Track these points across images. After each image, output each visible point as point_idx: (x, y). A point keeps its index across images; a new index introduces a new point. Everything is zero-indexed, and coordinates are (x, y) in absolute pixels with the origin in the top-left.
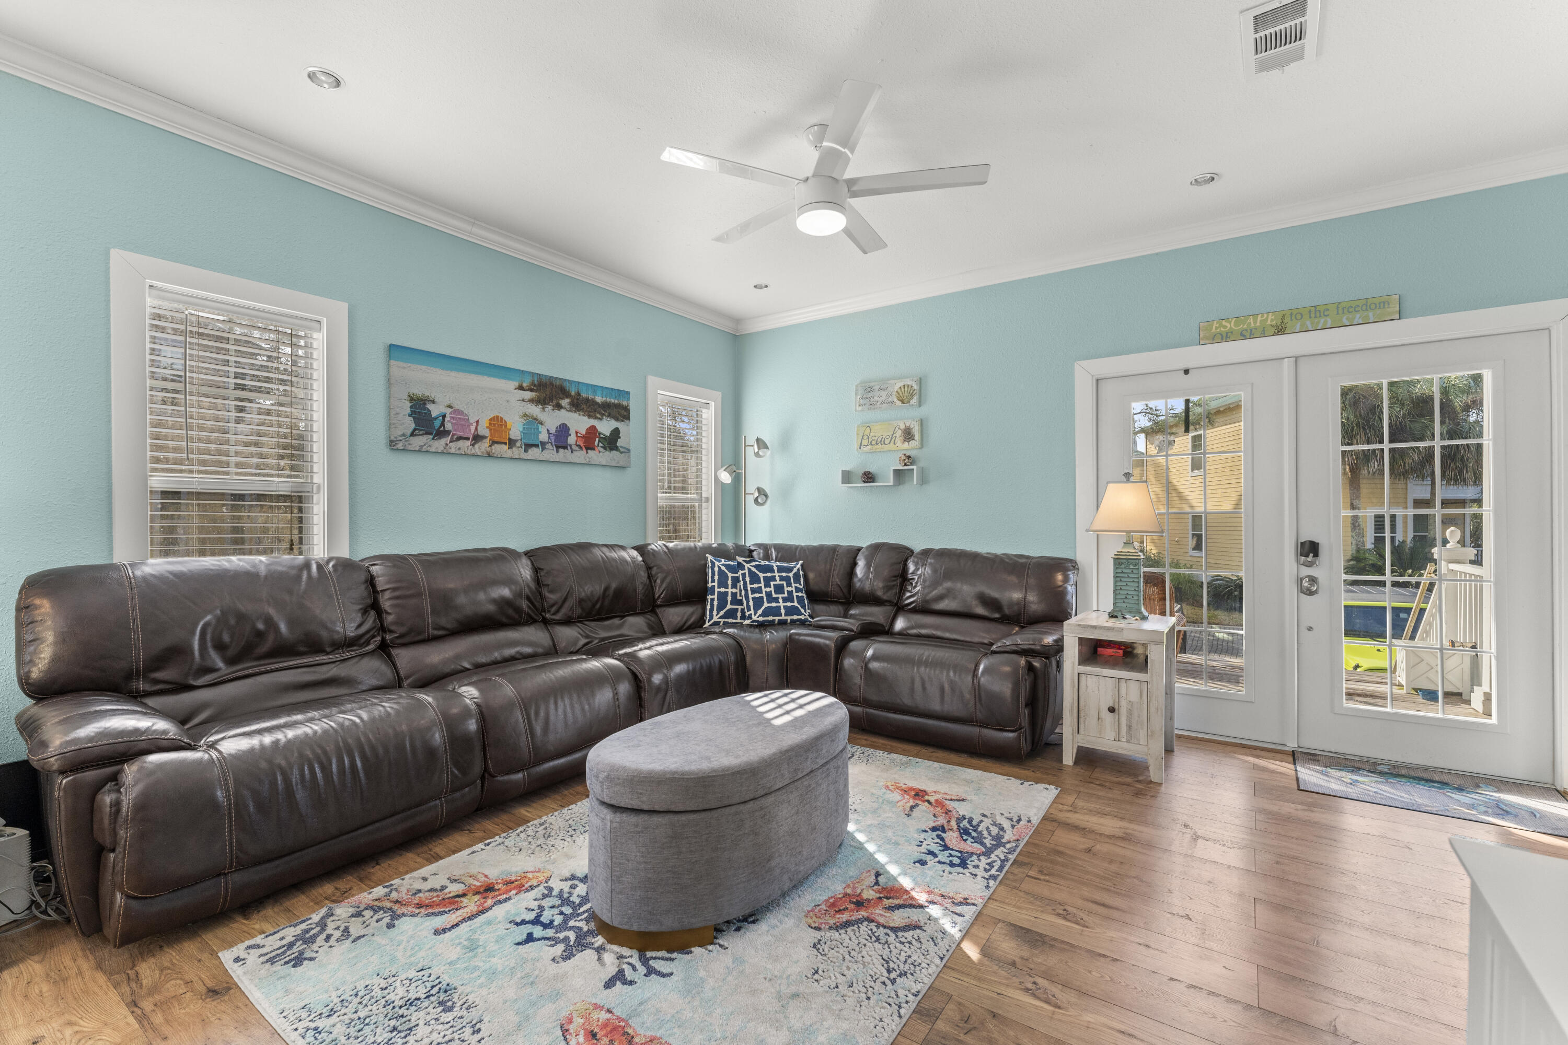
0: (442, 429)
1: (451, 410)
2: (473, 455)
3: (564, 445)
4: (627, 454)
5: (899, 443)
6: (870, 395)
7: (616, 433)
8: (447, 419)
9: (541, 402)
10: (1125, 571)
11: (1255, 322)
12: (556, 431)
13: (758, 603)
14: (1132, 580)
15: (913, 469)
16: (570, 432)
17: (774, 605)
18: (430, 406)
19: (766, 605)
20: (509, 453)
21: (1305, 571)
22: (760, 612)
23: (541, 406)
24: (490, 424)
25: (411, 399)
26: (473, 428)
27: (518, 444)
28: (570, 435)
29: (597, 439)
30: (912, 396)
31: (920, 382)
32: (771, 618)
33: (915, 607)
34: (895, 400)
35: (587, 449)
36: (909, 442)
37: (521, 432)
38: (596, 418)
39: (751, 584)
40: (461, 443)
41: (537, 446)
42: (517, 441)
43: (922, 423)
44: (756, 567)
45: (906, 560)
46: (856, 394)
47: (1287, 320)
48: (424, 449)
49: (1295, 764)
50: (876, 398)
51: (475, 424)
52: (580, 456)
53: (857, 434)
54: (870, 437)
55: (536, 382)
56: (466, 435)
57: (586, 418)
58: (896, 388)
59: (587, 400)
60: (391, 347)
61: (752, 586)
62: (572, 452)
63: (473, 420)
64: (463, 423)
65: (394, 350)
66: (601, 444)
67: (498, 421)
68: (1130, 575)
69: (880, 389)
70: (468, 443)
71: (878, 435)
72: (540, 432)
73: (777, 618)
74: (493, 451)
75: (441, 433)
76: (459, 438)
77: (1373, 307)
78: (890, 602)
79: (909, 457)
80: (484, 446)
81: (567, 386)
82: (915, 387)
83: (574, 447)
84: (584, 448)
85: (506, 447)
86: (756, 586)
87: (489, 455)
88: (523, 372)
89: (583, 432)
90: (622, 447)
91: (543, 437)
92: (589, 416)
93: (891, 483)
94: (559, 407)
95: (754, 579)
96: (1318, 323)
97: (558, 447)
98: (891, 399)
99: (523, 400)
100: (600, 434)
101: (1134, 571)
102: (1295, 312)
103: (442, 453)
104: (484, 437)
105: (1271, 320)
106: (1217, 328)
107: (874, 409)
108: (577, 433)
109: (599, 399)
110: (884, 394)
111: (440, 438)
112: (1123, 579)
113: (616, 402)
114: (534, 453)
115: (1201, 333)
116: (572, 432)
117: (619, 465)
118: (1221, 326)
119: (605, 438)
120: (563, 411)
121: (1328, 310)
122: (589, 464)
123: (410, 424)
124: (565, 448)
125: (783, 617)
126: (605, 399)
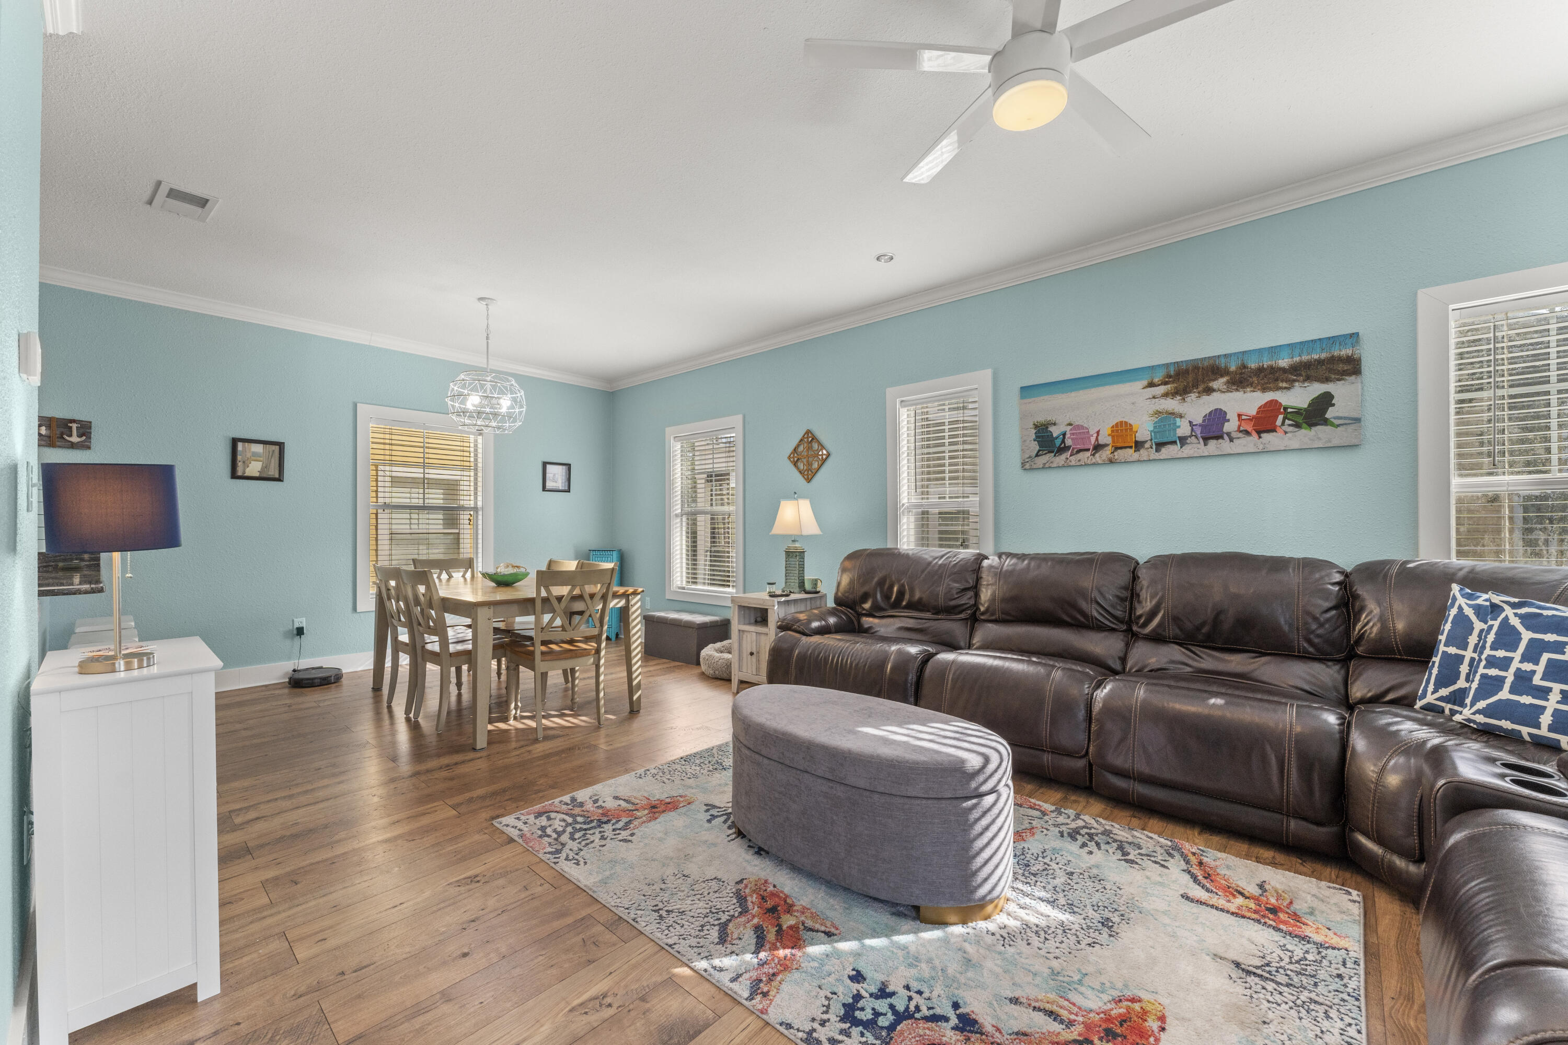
0: (1063, 445)
1: (1071, 427)
2: (1094, 464)
3: (1216, 434)
4: (1353, 427)
7: (1326, 400)
8: (1068, 436)
9: (1181, 392)
12: (1204, 421)
13: (1491, 685)
16: (1228, 417)
17: (1526, 700)
18: (1052, 429)
19: (1504, 694)
20: (1136, 456)
22: (1481, 704)
23: (1179, 398)
24: (1112, 431)
25: (1036, 426)
26: (1093, 439)
27: (1147, 445)
28: (1228, 421)
29: (1281, 417)
32: (1506, 724)
35: (1259, 433)
37: (1151, 431)
38: (1279, 388)
39: (1492, 648)
40: (1081, 455)
41: (1174, 443)
42: (1145, 442)
44: (1521, 617)
48: (1047, 465)
51: (1095, 435)
52: (1250, 443)
55: (1172, 373)
56: (1086, 447)
57: (1258, 394)
59: (1260, 370)
60: (1023, 389)
61: (1493, 653)
62: (1231, 440)
63: (1093, 431)
64: (1083, 436)
65: (1027, 391)
66: (1287, 422)
67: (1121, 426)
70: (1088, 454)
72: (1179, 427)
73: (1525, 731)
74: (1116, 457)
75: (1062, 449)
76: (1079, 451)
80: (1106, 453)
81: (1222, 363)
83: (1234, 435)
84: (1255, 435)
85: (1131, 451)
86: (1501, 653)
87: (1111, 462)
88: (1152, 368)
89: (1253, 412)
90: (1335, 418)
91: (1183, 429)
92: (1264, 390)
94: (1209, 391)
95: (1507, 637)
97: (1206, 440)
99: (1154, 397)
100: (1285, 409)
103: (1063, 466)
104: (1106, 445)
108: (1239, 416)
109: (1284, 363)
111: (1061, 454)
113: (1324, 356)
114: (1166, 452)
116: (1232, 416)
117: (1330, 445)
119: (1298, 412)
120: (1215, 394)
122: (1264, 452)
123: (1035, 447)
124: (1219, 437)
125: (1544, 731)
126: (1297, 359)
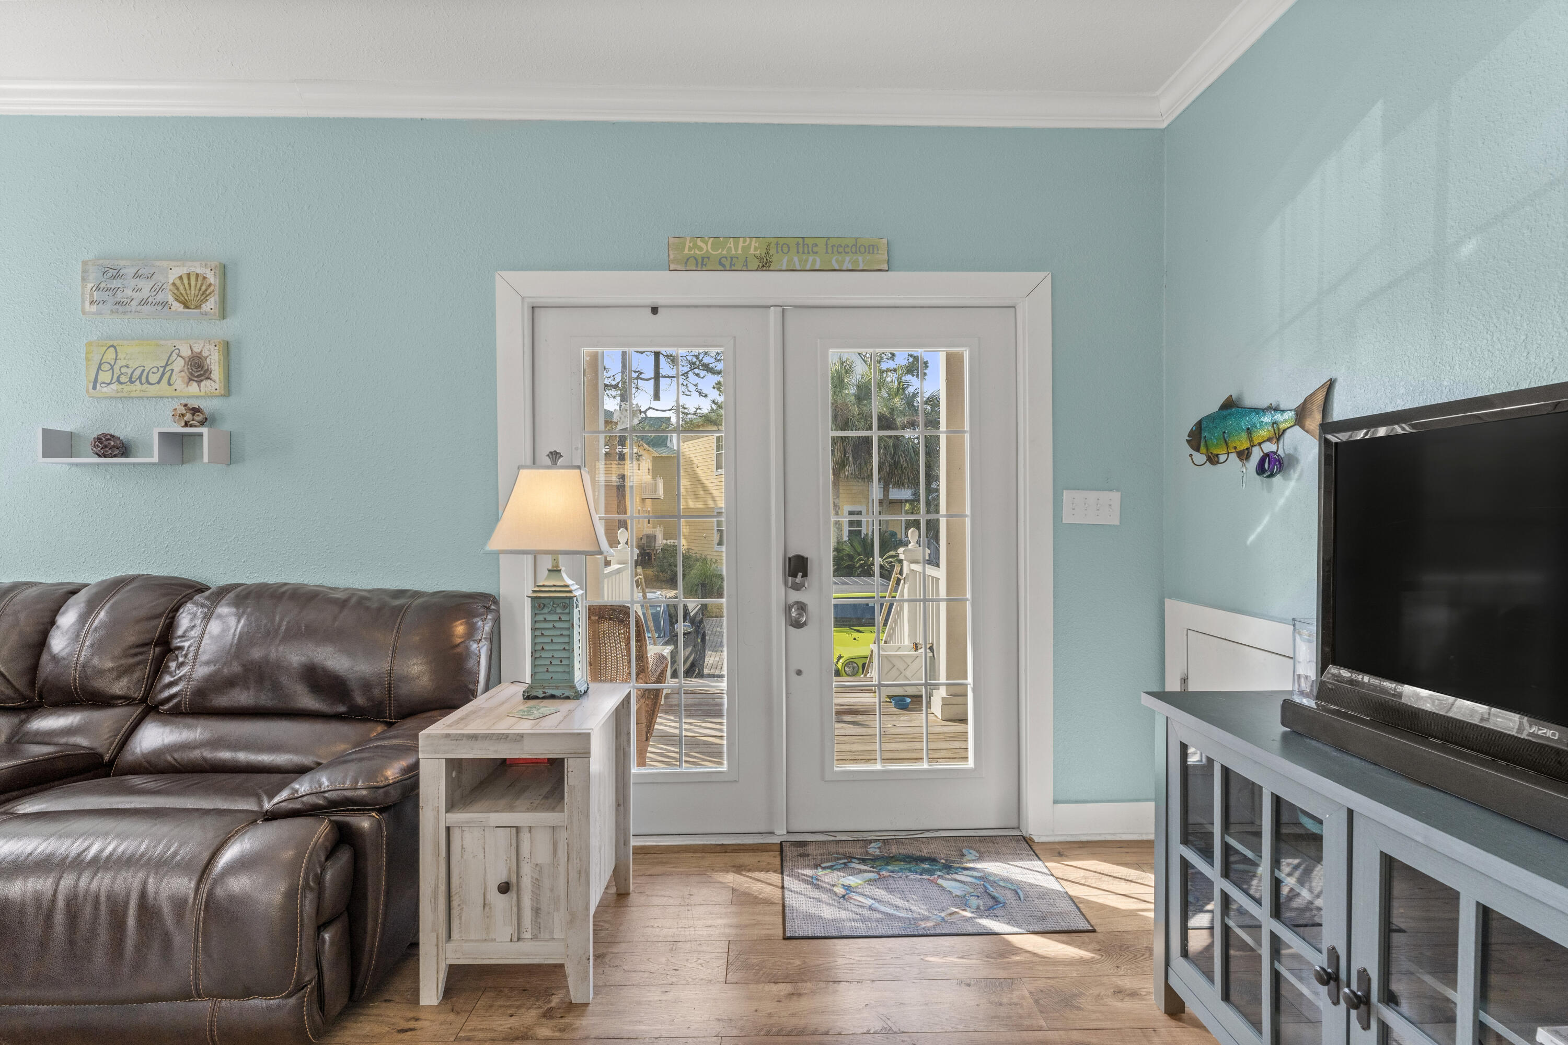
5: (179, 381)
6: (115, 284)
10: (549, 618)
11: (736, 249)
14: (559, 633)
15: (201, 435)
21: (795, 596)
30: (205, 296)
31: (223, 271)
33: (178, 705)
34: (171, 299)
36: (199, 382)
43: (227, 348)
45: (176, 609)
46: (84, 279)
47: (772, 251)
49: (782, 873)
50: (128, 292)
53: (87, 360)
54: (116, 368)
58: (173, 276)
68: (558, 625)
69: (137, 276)
71: (133, 365)
77: (862, 250)
78: (127, 700)
79: (195, 411)
82: (211, 279)
93: (155, 459)
96: (807, 261)
98: (160, 297)
101: (563, 618)
102: (781, 242)
105: (755, 249)
106: (690, 249)
107: (125, 313)
110: (146, 286)
112: (546, 633)
115: (671, 253)
118: (696, 246)
121: (817, 245)
